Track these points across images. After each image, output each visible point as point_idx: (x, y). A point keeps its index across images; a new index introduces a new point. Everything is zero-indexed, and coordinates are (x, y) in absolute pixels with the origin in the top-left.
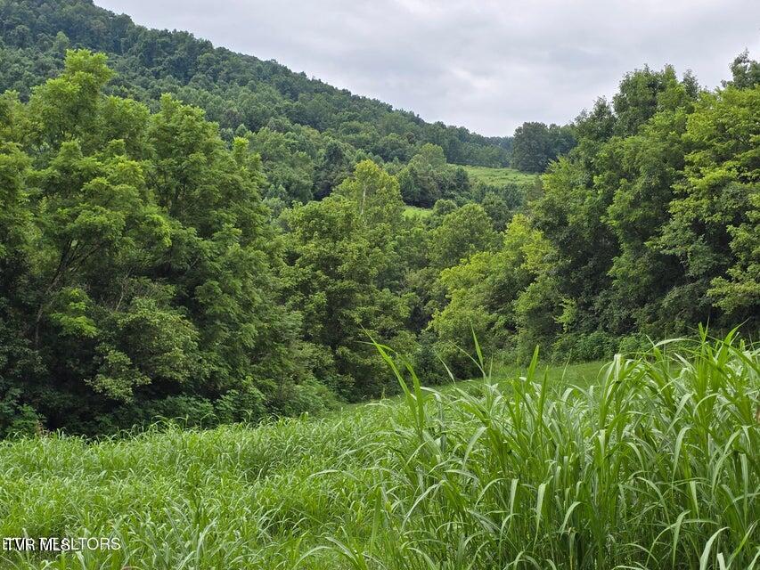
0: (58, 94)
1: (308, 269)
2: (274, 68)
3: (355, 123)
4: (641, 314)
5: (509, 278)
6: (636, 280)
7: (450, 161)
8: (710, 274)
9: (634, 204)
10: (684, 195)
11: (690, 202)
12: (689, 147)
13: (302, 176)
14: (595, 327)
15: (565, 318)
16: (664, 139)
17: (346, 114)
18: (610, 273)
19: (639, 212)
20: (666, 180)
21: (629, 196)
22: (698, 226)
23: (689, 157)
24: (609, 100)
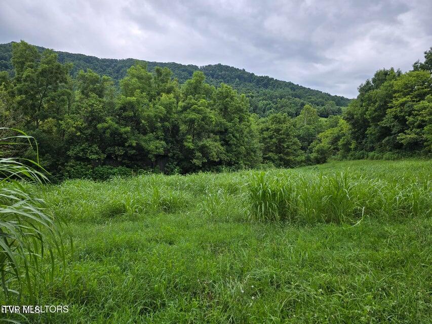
0: (190, 84)
1: (272, 132)
2: (290, 84)
3: (310, 96)
4: (377, 145)
5: (338, 135)
6: (374, 134)
7: (337, 105)
8: (399, 132)
9: (375, 111)
10: (391, 107)
11: (394, 109)
12: (395, 92)
13: (293, 111)
14: (363, 149)
15: (352, 147)
16: (386, 90)
17: (308, 94)
18: (366, 133)
19: (377, 113)
20: (386, 103)
21: (373, 108)
22: (396, 117)
23: (395, 95)
24: (371, 80)
